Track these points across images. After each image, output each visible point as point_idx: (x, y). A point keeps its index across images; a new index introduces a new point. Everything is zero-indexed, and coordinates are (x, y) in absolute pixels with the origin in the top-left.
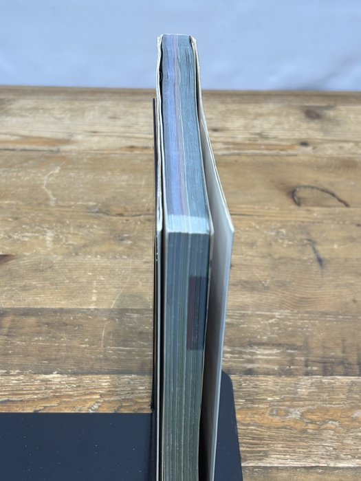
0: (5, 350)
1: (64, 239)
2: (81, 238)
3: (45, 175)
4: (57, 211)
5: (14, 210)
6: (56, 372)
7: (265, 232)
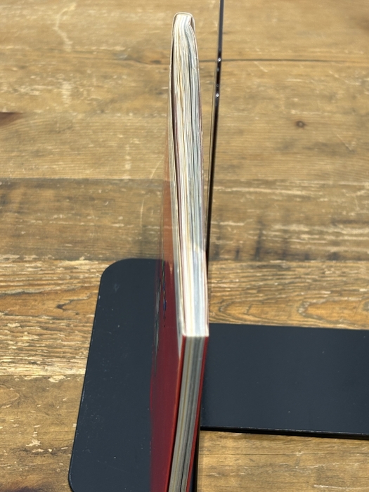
0: (16, 230)
1: (85, 93)
2: (108, 92)
3: (57, 13)
4: (75, 58)
5: (19, 57)
6: (83, 258)
7: (347, 81)
